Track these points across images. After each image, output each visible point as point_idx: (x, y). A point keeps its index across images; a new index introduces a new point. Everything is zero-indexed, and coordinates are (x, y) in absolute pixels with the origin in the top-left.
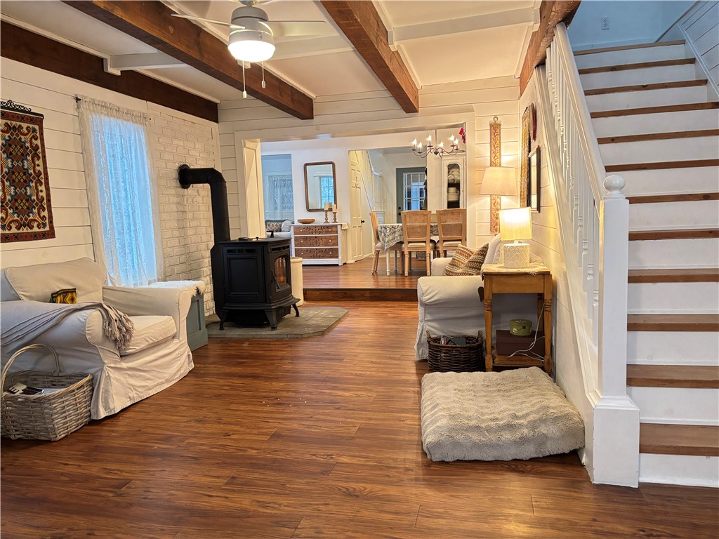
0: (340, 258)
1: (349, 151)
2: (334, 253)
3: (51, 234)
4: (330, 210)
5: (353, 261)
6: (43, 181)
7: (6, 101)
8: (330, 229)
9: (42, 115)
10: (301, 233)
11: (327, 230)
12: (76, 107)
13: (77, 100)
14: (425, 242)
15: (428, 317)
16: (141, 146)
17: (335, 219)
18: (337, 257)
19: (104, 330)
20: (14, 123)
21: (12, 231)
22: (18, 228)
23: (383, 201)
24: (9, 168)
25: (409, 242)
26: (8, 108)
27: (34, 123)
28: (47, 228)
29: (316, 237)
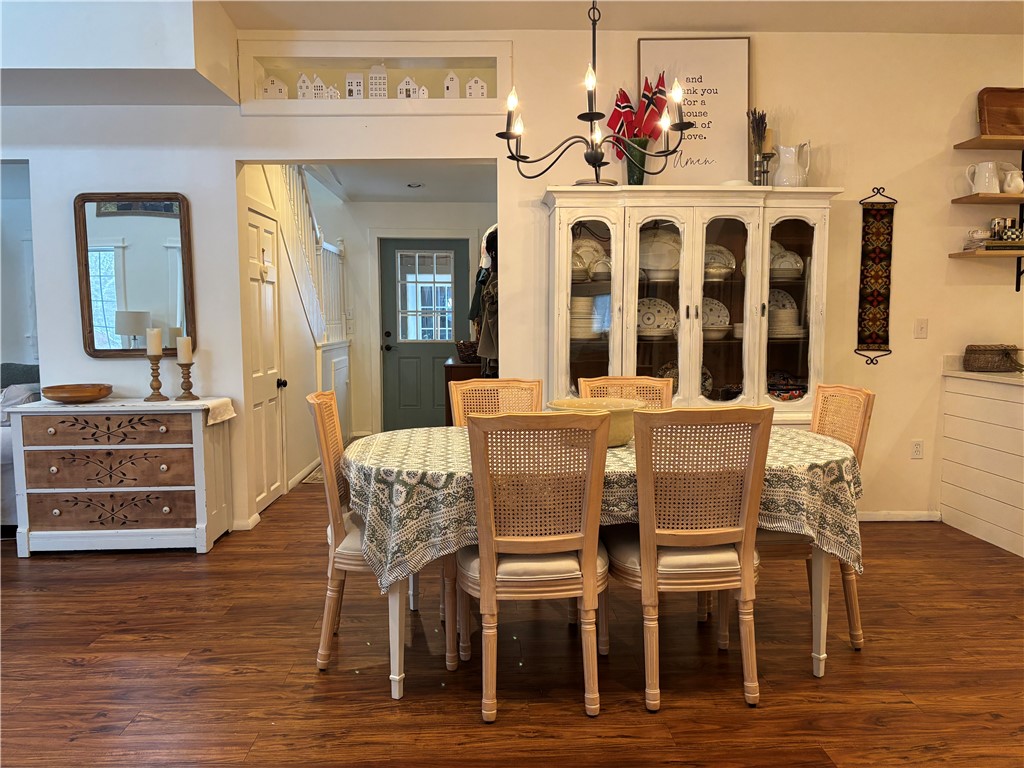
0: (201, 525)
1: (240, 164)
2: (181, 511)
4: (171, 353)
11: (151, 427)
14: (576, 554)
17: (187, 385)
18: (191, 522)
25: (502, 557)
29: (109, 453)
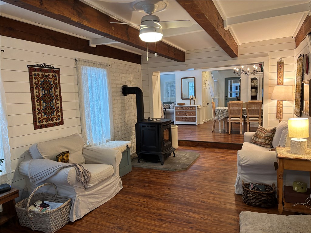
0: (196, 121)
1: (202, 72)
2: (194, 119)
3: (62, 123)
4: (192, 99)
5: (203, 123)
6: (59, 99)
7: (42, 64)
8: (192, 108)
9: (59, 69)
10: (179, 110)
11: (190, 108)
12: (75, 63)
13: (76, 60)
14: (239, 118)
15: (243, 172)
16: (104, 79)
17: (194, 103)
18: (195, 121)
19: (77, 178)
20: (46, 74)
21: (43, 123)
22: (47, 122)
23: (218, 93)
24: (43, 95)
25: (231, 118)
26: (43, 67)
27: (55, 73)
28: (60, 120)
29: (185, 112)
